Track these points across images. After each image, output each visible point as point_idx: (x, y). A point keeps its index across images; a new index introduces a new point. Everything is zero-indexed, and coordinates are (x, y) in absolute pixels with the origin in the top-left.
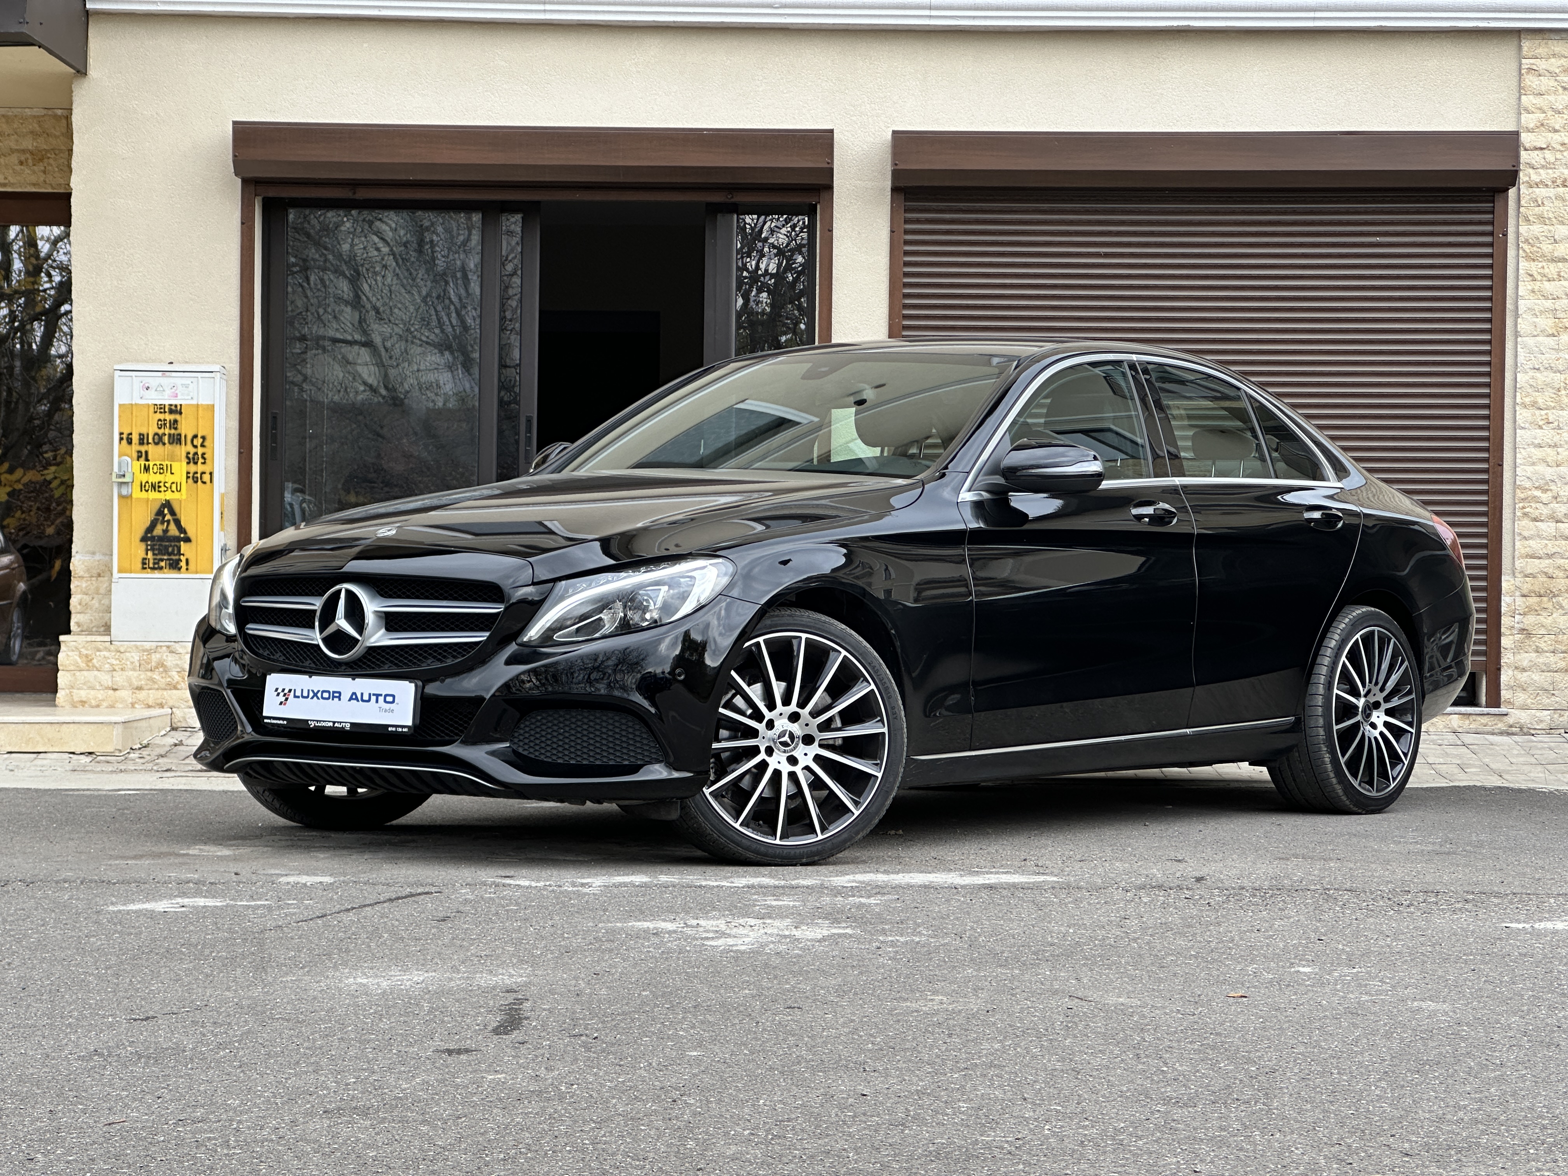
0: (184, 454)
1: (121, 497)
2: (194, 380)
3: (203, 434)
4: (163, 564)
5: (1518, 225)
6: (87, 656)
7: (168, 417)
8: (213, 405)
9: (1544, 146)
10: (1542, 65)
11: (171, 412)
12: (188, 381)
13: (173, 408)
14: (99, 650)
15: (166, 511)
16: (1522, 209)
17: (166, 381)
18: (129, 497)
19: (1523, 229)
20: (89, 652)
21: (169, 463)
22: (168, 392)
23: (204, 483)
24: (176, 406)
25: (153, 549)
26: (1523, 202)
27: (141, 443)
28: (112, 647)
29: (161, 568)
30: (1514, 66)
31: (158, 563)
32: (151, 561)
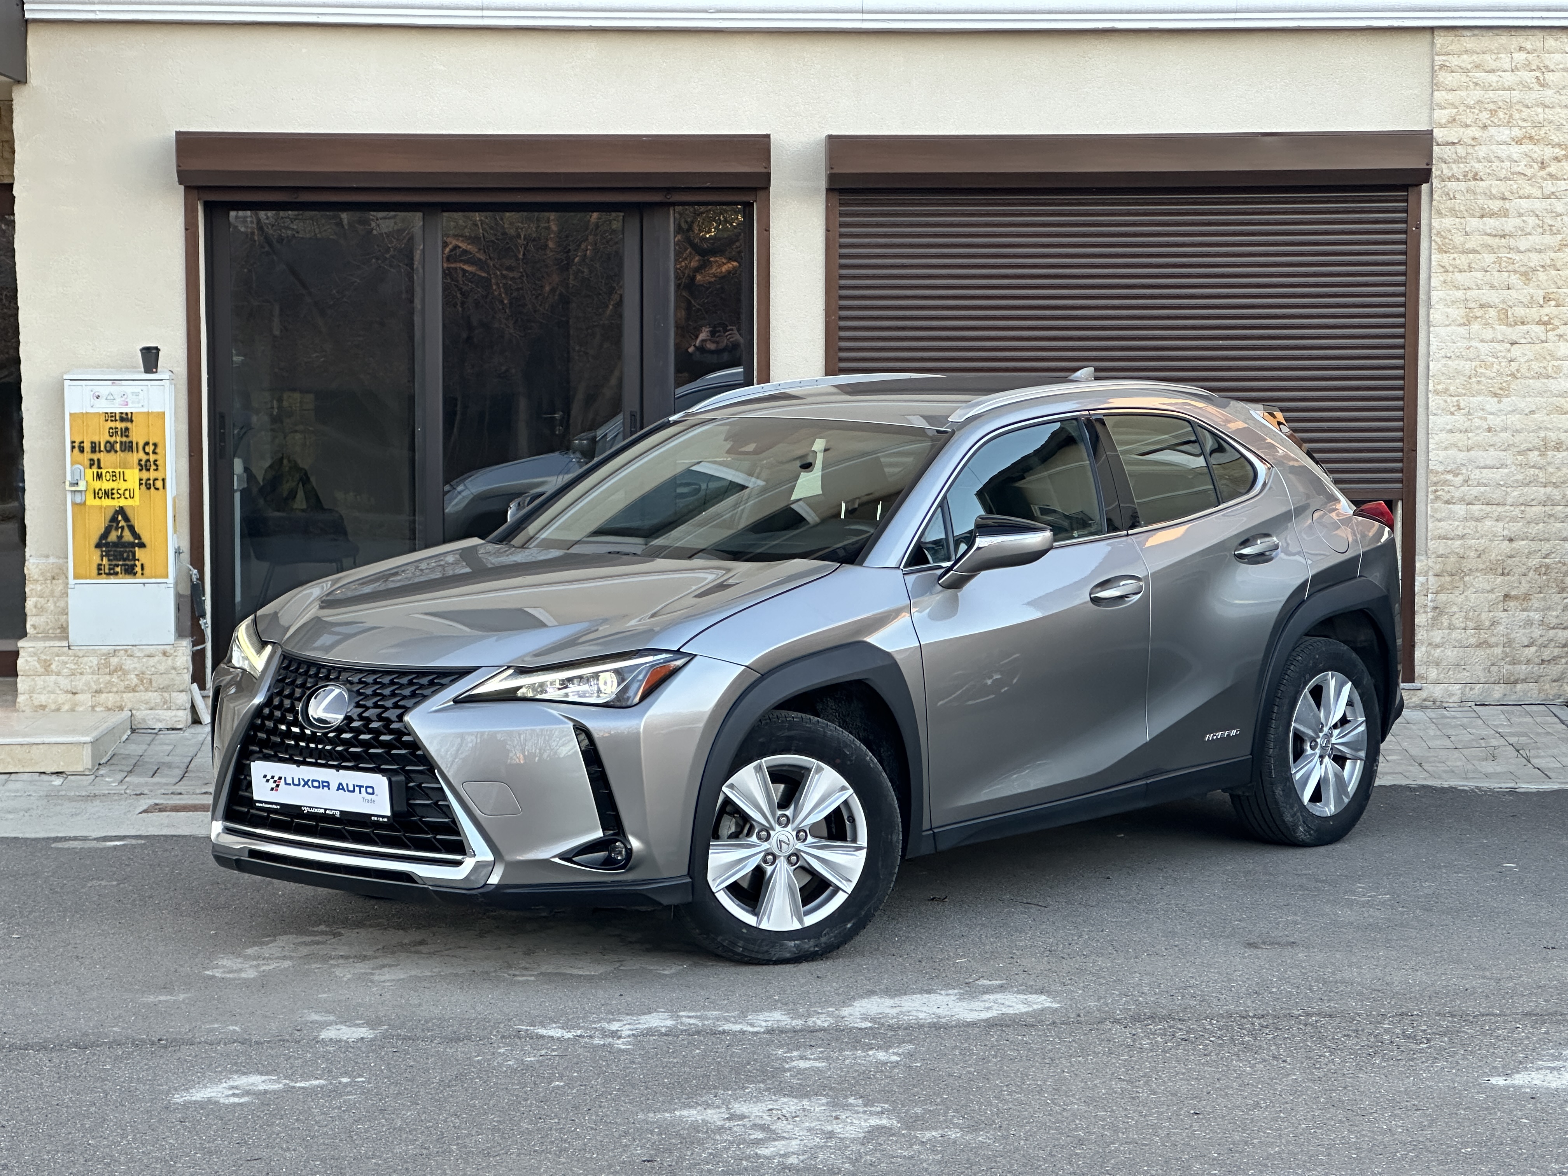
0: (136, 462)
1: (74, 504)
2: (144, 388)
3: (156, 440)
4: (118, 569)
5: (1430, 218)
6: (45, 661)
7: (119, 425)
8: (164, 413)
9: (1456, 141)
10: (1454, 61)
11: (122, 420)
12: (138, 389)
13: (124, 416)
14: (58, 655)
15: (120, 518)
16: (1434, 203)
17: (115, 389)
18: (83, 504)
19: (1435, 223)
20: (48, 658)
21: (122, 471)
22: (119, 400)
23: (157, 489)
24: (127, 414)
25: (107, 555)
26: (1435, 196)
27: (93, 450)
28: (70, 651)
29: (116, 574)
30: (1427, 63)
31: (113, 569)
32: (107, 567)
